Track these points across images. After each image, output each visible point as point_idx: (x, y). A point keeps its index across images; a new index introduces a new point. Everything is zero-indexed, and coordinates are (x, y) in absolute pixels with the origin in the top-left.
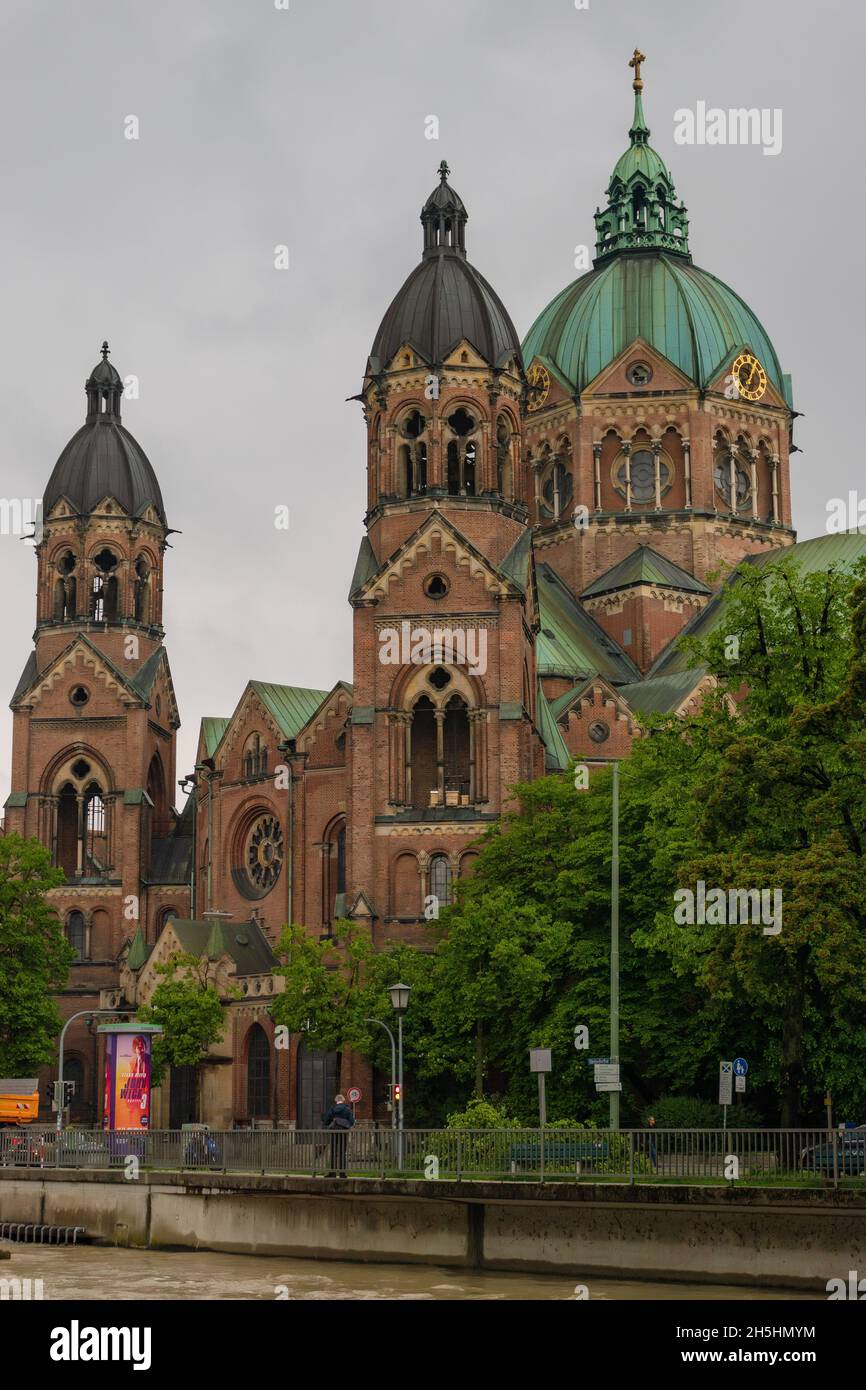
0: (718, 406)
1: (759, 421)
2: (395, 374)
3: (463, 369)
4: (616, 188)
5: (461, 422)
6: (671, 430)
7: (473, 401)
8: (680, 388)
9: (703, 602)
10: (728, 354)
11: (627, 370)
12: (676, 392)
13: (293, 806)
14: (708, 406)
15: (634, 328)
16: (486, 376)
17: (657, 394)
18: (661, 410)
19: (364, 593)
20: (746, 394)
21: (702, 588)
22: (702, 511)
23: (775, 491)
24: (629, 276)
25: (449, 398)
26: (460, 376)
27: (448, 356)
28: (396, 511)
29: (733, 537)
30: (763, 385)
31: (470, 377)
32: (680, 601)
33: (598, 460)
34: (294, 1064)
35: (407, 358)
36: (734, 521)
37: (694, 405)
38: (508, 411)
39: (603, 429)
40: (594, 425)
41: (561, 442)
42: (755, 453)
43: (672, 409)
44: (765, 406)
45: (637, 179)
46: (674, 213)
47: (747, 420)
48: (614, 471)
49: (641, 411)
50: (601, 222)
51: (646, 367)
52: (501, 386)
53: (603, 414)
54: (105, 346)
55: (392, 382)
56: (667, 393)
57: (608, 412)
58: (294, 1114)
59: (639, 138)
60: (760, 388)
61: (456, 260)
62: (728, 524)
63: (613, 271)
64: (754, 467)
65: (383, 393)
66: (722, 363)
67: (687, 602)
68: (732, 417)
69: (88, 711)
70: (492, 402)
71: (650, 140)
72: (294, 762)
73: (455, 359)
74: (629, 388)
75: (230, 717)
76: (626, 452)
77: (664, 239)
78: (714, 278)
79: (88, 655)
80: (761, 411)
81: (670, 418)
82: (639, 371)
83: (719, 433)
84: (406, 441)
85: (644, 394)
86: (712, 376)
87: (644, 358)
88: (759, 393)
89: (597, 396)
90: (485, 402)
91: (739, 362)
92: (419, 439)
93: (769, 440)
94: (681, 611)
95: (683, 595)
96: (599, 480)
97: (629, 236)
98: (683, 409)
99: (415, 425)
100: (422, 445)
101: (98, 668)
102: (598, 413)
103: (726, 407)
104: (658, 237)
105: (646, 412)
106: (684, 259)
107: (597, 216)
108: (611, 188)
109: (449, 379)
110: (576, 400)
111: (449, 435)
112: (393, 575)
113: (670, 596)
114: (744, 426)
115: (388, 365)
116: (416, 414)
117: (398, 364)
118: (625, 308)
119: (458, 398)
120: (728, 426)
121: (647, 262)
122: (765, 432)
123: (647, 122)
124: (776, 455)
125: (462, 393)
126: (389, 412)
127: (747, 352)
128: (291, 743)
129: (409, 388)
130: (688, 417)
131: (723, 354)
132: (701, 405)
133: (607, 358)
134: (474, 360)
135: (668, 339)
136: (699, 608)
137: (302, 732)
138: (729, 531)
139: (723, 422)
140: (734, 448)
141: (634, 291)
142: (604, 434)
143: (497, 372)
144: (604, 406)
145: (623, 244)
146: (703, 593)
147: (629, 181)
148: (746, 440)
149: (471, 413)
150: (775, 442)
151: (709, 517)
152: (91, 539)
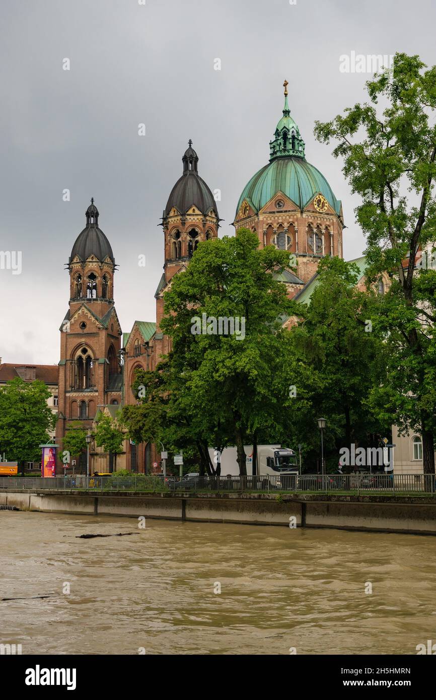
0: (309, 215)
1: (325, 220)
2: (171, 217)
3: (193, 215)
4: (277, 133)
5: (193, 233)
6: (291, 224)
7: (197, 226)
8: (294, 209)
9: (302, 287)
10: (313, 195)
11: (275, 203)
12: (292, 211)
13: (148, 365)
14: (304, 215)
15: (279, 187)
16: (202, 217)
17: (286, 211)
18: (288, 217)
19: (160, 294)
20: (320, 210)
21: (301, 282)
22: (302, 254)
23: (332, 245)
24: (279, 167)
25: (188, 225)
26: (192, 218)
27: (188, 211)
28: (171, 265)
29: (314, 263)
30: (326, 206)
31: (196, 218)
32: (292, 287)
33: (265, 236)
34: (144, 454)
35: (175, 211)
36: (314, 257)
37: (299, 215)
38: (211, 228)
39: (267, 225)
40: (264, 223)
41: (253, 230)
42: (324, 231)
43: (292, 217)
44: (328, 214)
45: (284, 130)
46: (298, 141)
47: (321, 219)
48: (271, 240)
49: (280, 218)
50: (272, 146)
51: (282, 202)
52: (207, 220)
53: (267, 219)
54: (92, 199)
55: (170, 220)
56: (289, 211)
57: (269, 219)
58: (144, 471)
59: (286, 113)
60: (325, 207)
61: (193, 175)
62: (312, 258)
63: (274, 164)
64: (323, 236)
65: (167, 224)
66: (311, 199)
67: (295, 287)
68: (314, 219)
69: (86, 331)
70: (204, 226)
71: (290, 114)
72: (148, 350)
73: (190, 212)
74: (276, 210)
75: (130, 332)
76: (275, 233)
77: (293, 152)
78: (312, 166)
79: (86, 311)
80: (326, 216)
81: (291, 220)
82: (280, 203)
83: (309, 225)
84: (175, 241)
85: (281, 212)
86: (306, 204)
87: (282, 198)
88: (325, 209)
89: (264, 213)
90: (201, 226)
91: (317, 199)
92: (179, 240)
93: (330, 226)
94: (293, 291)
95: (294, 285)
96: (265, 243)
97: (280, 151)
98: (295, 217)
99: (178, 235)
100: (180, 241)
101: (89, 315)
102: (265, 219)
103: (312, 215)
104: (291, 151)
105: (282, 218)
106: (301, 160)
107: (270, 144)
108: (276, 133)
109: (188, 219)
110: (257, 214)
111: (189, 238)
112: (169, 288)
113: (288, 286)
114: (319, 222)
115: (168, 214)
116: (178, 230)
117: (172, 214)
118: (276, 180)
119: (192, 225)
120: (313, 222)
121: (286, 161)
122: (328, 223)
123: (289, 108)
124: (332, 231)
125: (193, 223)
126: (169, 230)
127: (320, 194)
128: (147, 343)
129: (175, 222)
130: (297, 220)
131: (311, 196)
132: (302, 215)
133: (268, 199)
134: (197, 212)
135: (290, 191)
136: (300, 289)
137: (151, 339)
138: (312, 261)
139: (311, 221)
140: (315, 230)
141: (280, 173)
142: (268, 227)
143: (205, 216)
144: (267, 217)
145: (279, 154)
146: (301, 284)
147: (281, 130)
148: (320, 227)
149: (197, 230)
150: (332, 227)
151: (304, 256)
152: (86, 271)
